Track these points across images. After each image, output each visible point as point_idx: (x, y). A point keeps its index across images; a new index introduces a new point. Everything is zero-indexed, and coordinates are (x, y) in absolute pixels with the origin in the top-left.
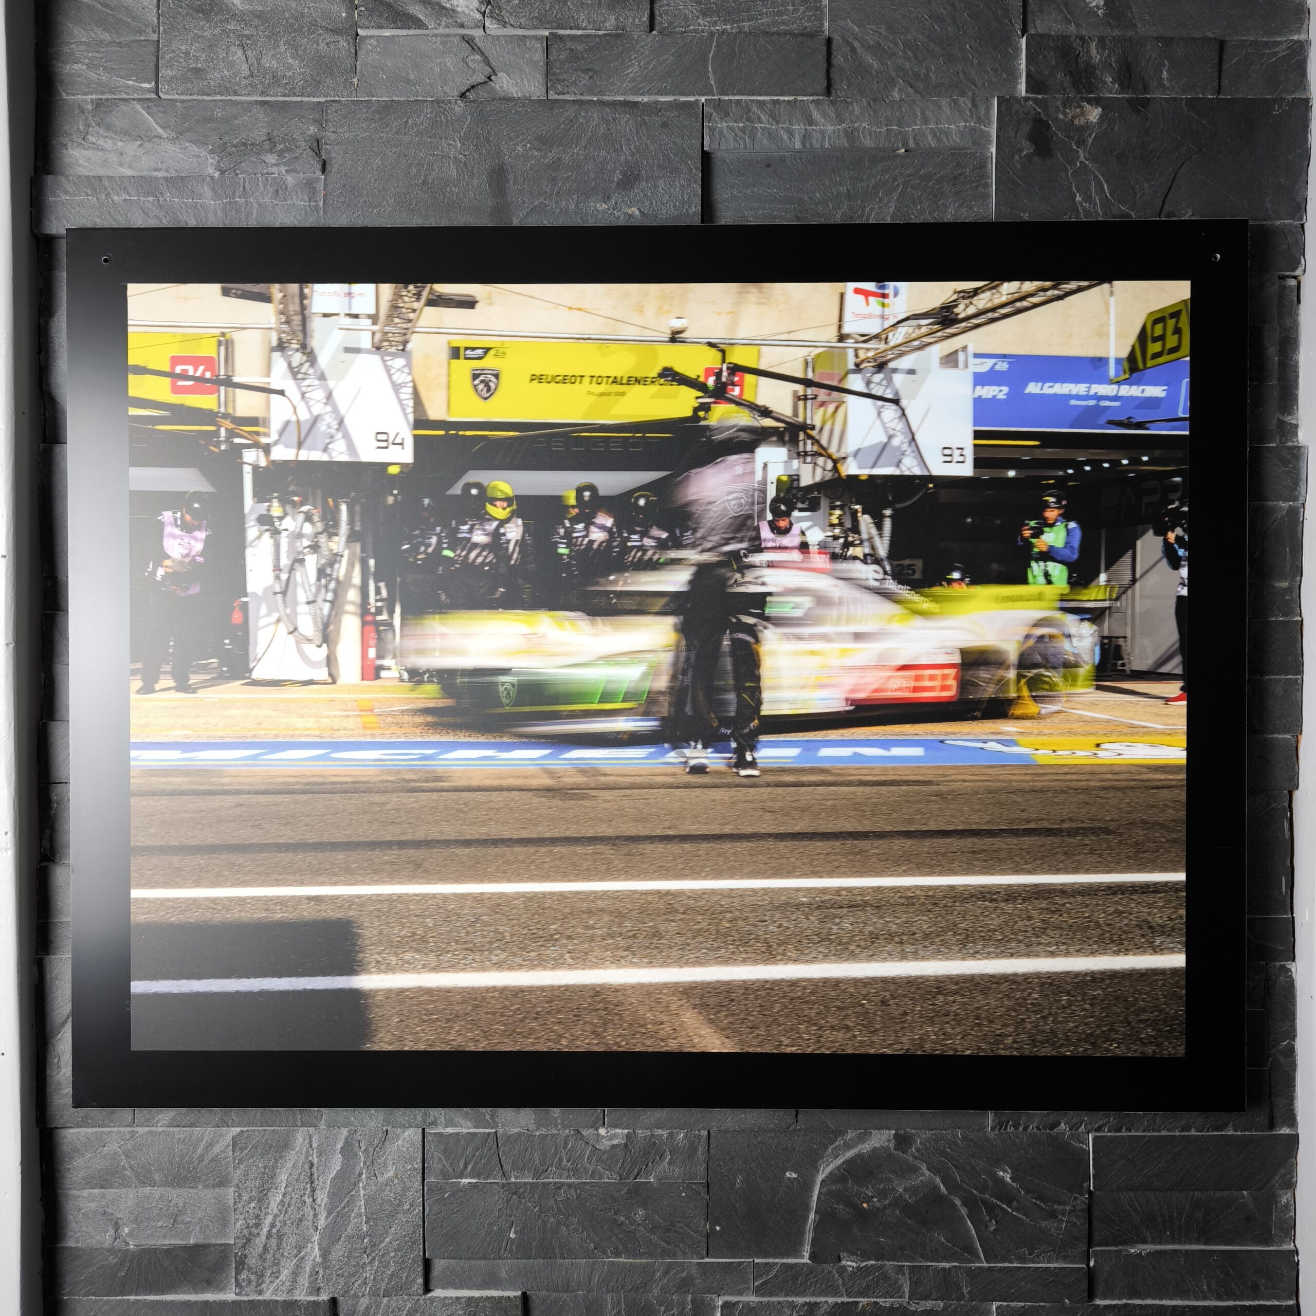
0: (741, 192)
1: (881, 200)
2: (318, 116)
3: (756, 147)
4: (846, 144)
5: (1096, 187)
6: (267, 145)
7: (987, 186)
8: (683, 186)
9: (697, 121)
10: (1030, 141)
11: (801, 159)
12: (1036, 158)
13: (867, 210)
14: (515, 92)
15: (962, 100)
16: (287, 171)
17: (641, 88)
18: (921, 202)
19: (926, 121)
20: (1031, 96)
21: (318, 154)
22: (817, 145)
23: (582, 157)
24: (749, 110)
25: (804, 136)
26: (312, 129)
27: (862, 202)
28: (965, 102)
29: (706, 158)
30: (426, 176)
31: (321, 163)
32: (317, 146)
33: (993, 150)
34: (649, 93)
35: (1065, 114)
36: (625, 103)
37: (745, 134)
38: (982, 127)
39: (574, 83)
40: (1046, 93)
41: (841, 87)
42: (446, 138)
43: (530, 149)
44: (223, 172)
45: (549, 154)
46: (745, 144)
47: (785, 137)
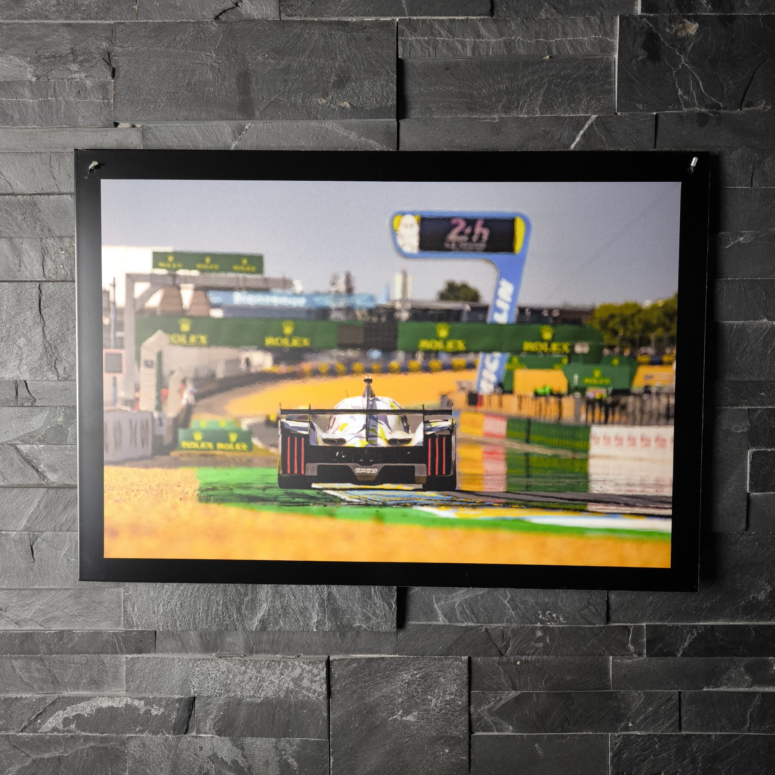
0: (426, 89)
1: (531, 95)
2: (109, 34)
3: (437, 55)
4: (505, 52)
5: (693, 84)
6: (71, 57)
7: (612, 83)
8: (383, 85)
9: (393, 36)
10: (645, 49)
11: (471, 64)
12: (648, 62)
13: (521, 102)
14: (256, 15)
15: (592, 18)
16: (86, 76)
17: (351, 11)
18: (561, 96)
19: (565, 35)
20: (645, 14)
21: (109, 64)
22: (483, 53)
23: (306, 64)
24: (432, 27)
25: (474, 47)
26: (105, 45)
27: (517, 96)
28: (595, 20)
29: (400, 64)
30: (190, 80)
31: (111, 70)
32: (108, 58)
33: (616, 56)
34: (356, 14)
35: (671, 28)
36: (338, 23)
37: (429, 45)
38: (608, 39)
39: (300, 7)
40: (656, 12)
41: (501, 9)
42: (205, 51)
43: (267, 58)
44: (38, 78)
45: (282, 62)
46: (429, 53)
47: (460, 48)
